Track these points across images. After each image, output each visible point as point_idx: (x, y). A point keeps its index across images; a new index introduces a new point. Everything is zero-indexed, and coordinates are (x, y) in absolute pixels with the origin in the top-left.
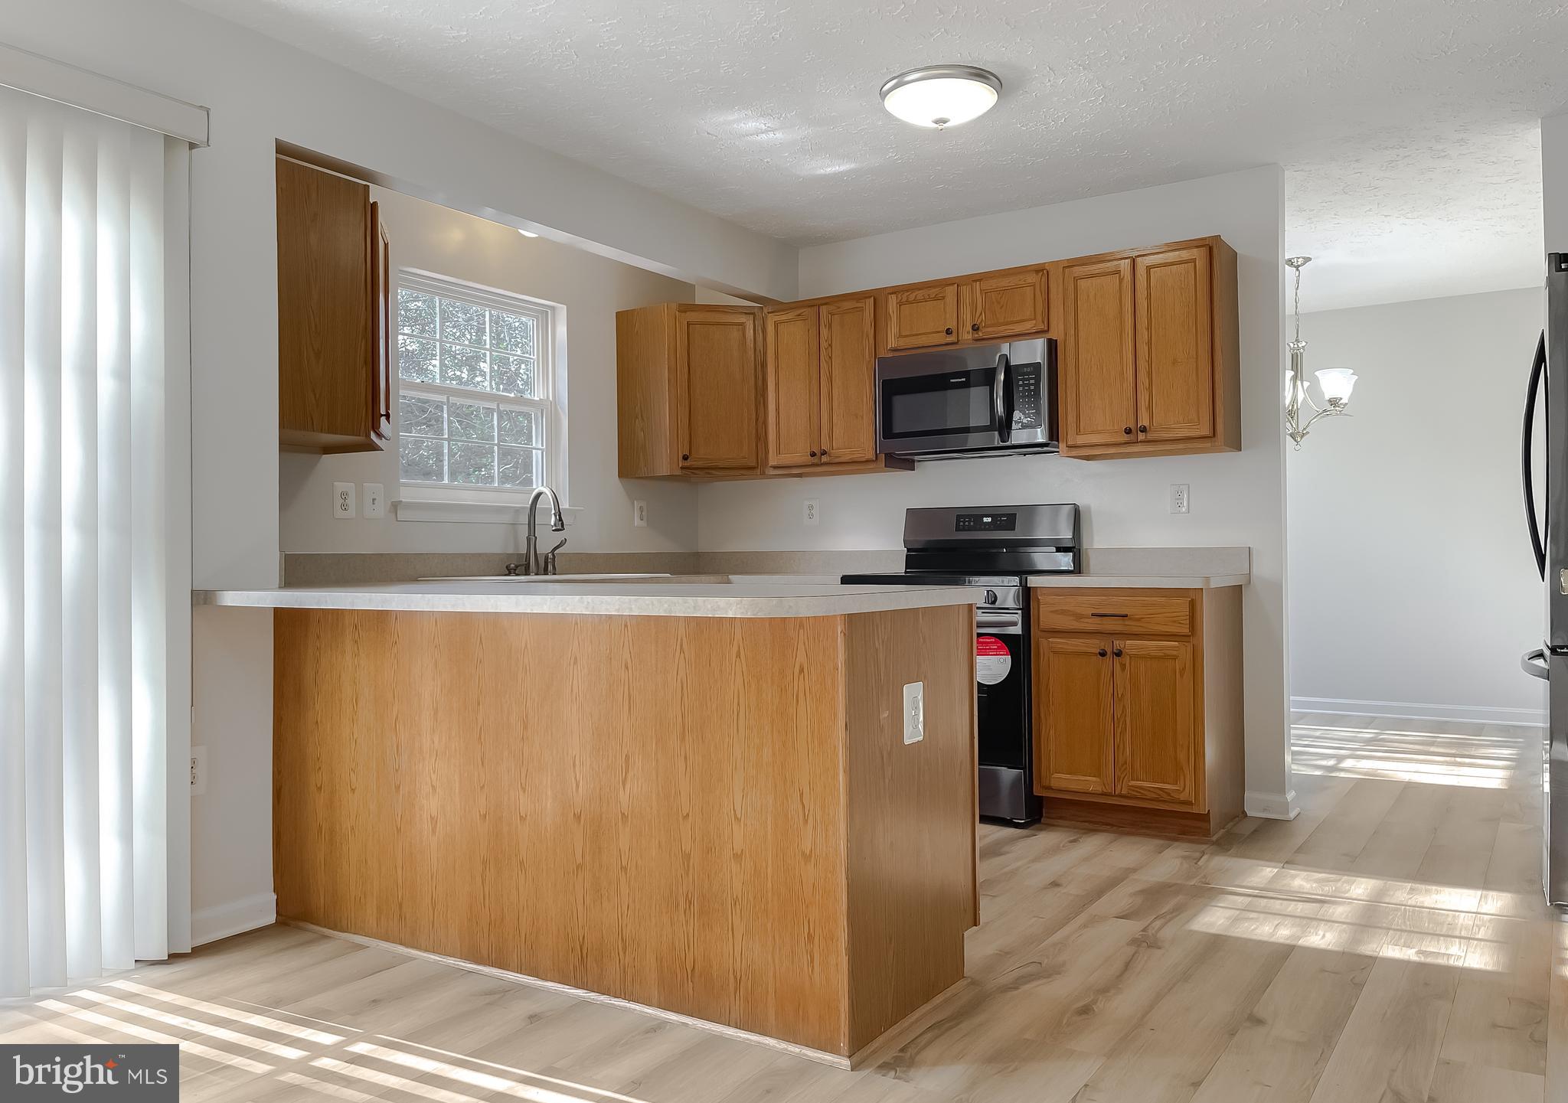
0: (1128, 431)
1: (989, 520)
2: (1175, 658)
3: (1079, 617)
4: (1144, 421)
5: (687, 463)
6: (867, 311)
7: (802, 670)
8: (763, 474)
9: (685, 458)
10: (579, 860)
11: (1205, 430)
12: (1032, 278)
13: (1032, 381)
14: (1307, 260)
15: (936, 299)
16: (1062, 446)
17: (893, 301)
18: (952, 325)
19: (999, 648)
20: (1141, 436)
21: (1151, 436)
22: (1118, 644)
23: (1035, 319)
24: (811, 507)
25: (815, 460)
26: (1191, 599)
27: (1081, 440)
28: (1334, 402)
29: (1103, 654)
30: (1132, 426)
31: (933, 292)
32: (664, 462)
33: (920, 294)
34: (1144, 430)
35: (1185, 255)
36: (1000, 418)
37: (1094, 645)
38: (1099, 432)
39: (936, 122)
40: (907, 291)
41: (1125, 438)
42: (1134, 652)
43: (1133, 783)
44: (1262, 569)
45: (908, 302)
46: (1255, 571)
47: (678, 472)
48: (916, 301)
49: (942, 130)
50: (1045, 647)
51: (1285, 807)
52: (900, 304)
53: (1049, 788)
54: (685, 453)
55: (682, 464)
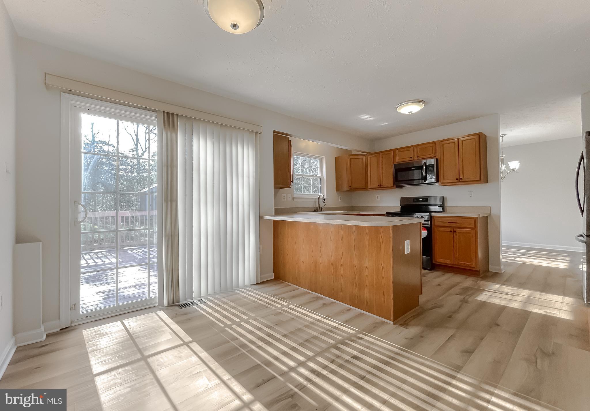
0: (457, 179)
1: (421, 199)
2: (470, 233)
3: (445, 223)
4: (462, 177)
5: (350, 188)
6: (391, 154)
7: (382, 237)
8: (367, 190)
9: (350, 187)
10: (332, 273)
11: (478, 179)
12: (432, 145)
13: (432, 168)
14: (505, 135)
15: (408, 150)
16: (440, 183)
17: (397, 151)
18: (412, 156)
19: (424, 229)
20: (461, 180)
21: (463, 180)
22: (455, 229)
23: (433, 154)
24: (378, 197)
25: (379, 187)
26: (475, 220)
27: (444, 182)
28: (513, 170)
29: (451, 231)
31: (407, 149)
32: (346, 187)
33: (404, 150)
34: (461, 179)
35: (472, 137)
36: (424, 177)
37: (449, 229)
38: (449, 180)
39: (410, 112)
40: (401, 149)
41: (456, 181)
42: (459, 231)
43: (459, 262)
44: (493, 212)
45: (401, 151)
46: (492, 212)
47: (348, 190)
48: (403, 151)
49: (411, 115)
50: (435, 230)
51: (501, 270)
52: (399, 152)
53: (437, 262)
54: (350, 186)
55: (349, 188)
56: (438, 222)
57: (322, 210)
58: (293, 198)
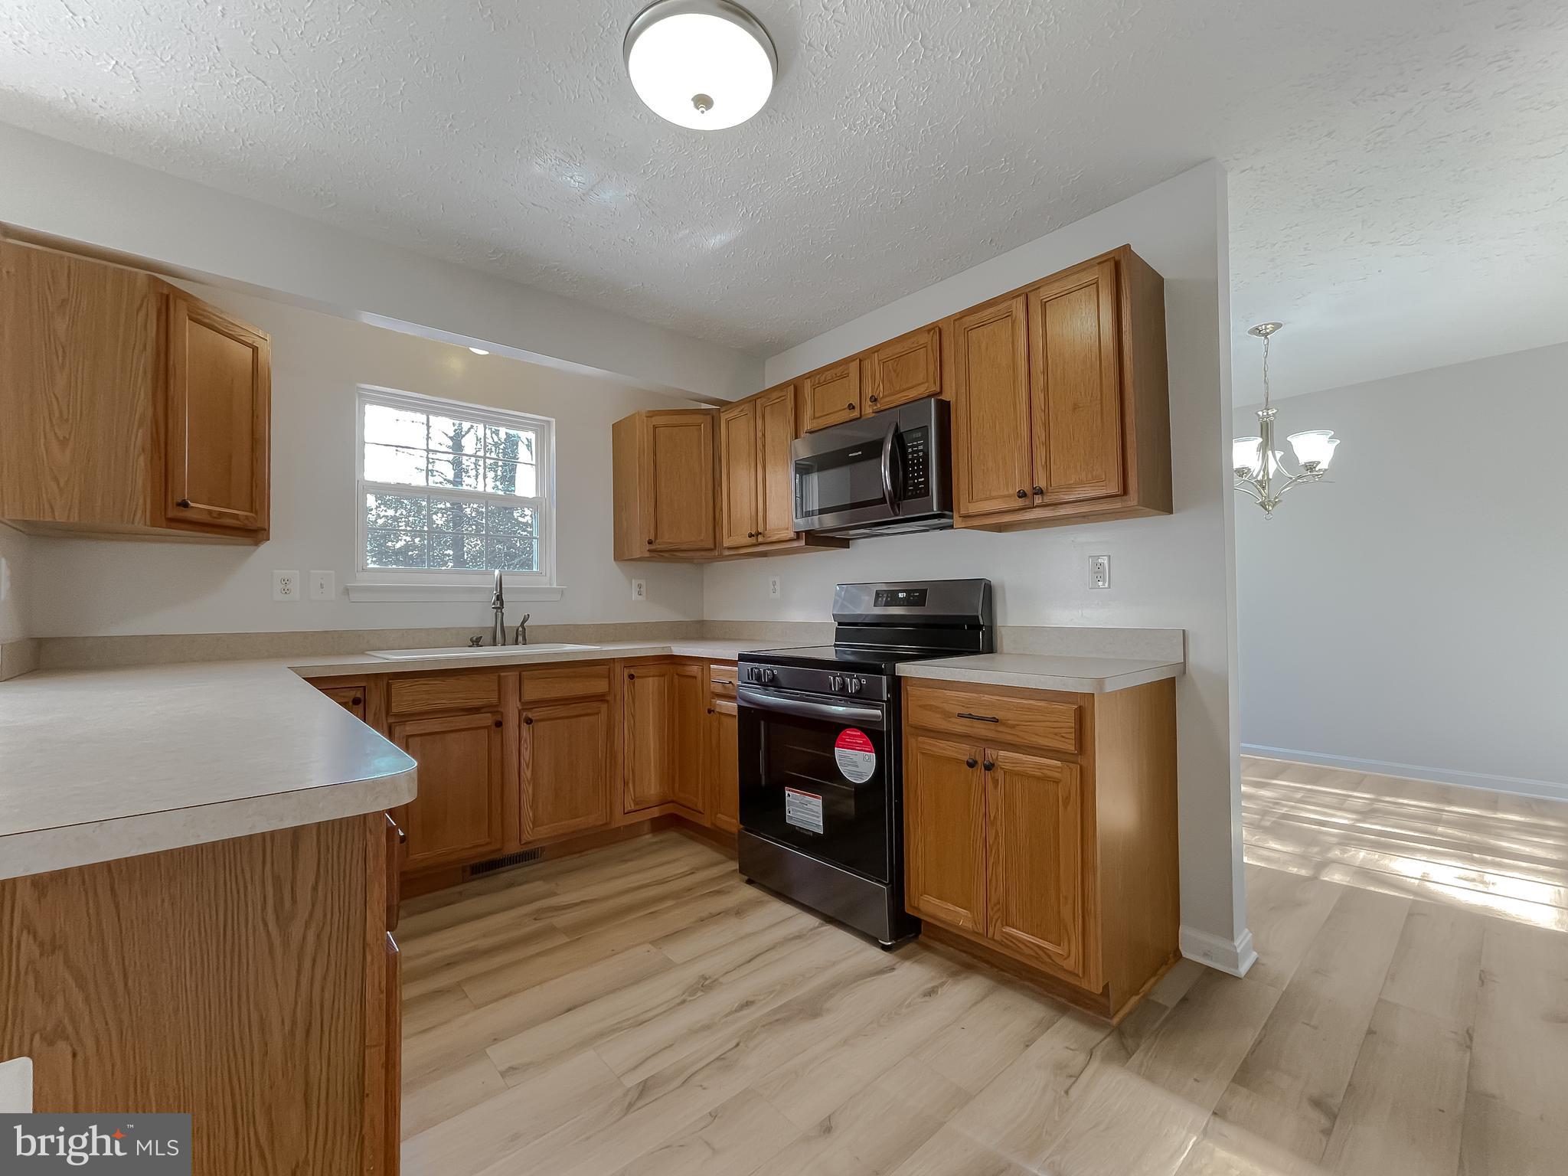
0: (1022, 495)
1: (904, 595)
2: (1057, 782)
3: (947, 715)
4: (1041, 483)
5: (652, 547)
6: (790, 401)
8: (721, 558)
9: (650, 542)
11: (1114, 488)
12: (924, 339)
13: (921, 448)
14: (1277, 326)
15: (841, 377)
16: (955, 517)
17: (808, 385)
18: (855, 401)
19: (865, 743)
20: (1038, 500)
21: (1047, 500)
22: (991, 753)
23: (927, 381)
24: (774, 583)
25: (753, 540)
26: (1081, 710)
27: (973, 508)
28: (1310, 467)
29: (972, 764)
30: (1027, 488)
31: (838, 371)
32: (639, 548)
33: (829, 375)
35: (1085, 277)
36: (889, 492)
37: (962, 751)
38: (994, 497)
40: (819, 374)
41: (1020, 503)
42: (1008, 767)
43: (1008, 929)
44: (1201, 658)
45: (820, 384)
46: (1192, 659)
47: (647, 555)
48: (827, 382)
50: (913, 745)
51: (1234, 959)
52: (815, 388)
53: (918, 909)
54: (652, 538)
55: (648, 547)
56: (920, 706)
57: (520, 638)
58: (347, 591)
